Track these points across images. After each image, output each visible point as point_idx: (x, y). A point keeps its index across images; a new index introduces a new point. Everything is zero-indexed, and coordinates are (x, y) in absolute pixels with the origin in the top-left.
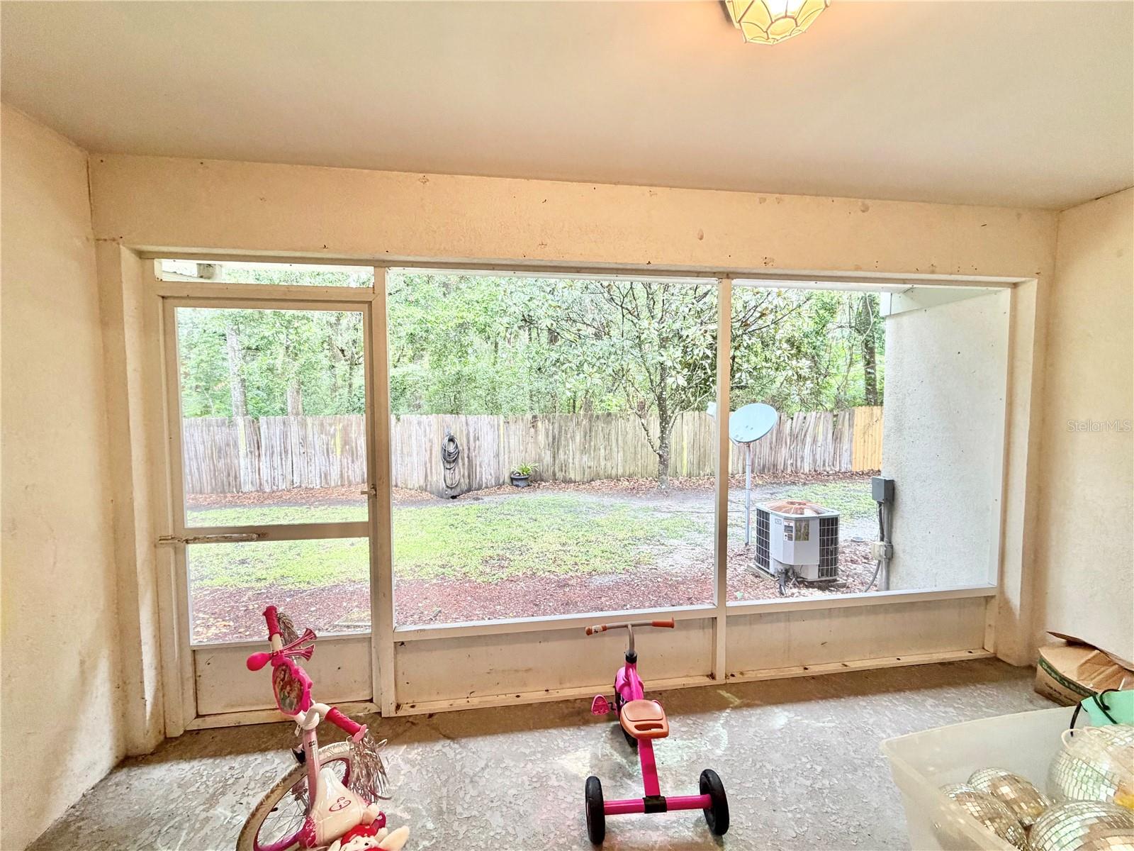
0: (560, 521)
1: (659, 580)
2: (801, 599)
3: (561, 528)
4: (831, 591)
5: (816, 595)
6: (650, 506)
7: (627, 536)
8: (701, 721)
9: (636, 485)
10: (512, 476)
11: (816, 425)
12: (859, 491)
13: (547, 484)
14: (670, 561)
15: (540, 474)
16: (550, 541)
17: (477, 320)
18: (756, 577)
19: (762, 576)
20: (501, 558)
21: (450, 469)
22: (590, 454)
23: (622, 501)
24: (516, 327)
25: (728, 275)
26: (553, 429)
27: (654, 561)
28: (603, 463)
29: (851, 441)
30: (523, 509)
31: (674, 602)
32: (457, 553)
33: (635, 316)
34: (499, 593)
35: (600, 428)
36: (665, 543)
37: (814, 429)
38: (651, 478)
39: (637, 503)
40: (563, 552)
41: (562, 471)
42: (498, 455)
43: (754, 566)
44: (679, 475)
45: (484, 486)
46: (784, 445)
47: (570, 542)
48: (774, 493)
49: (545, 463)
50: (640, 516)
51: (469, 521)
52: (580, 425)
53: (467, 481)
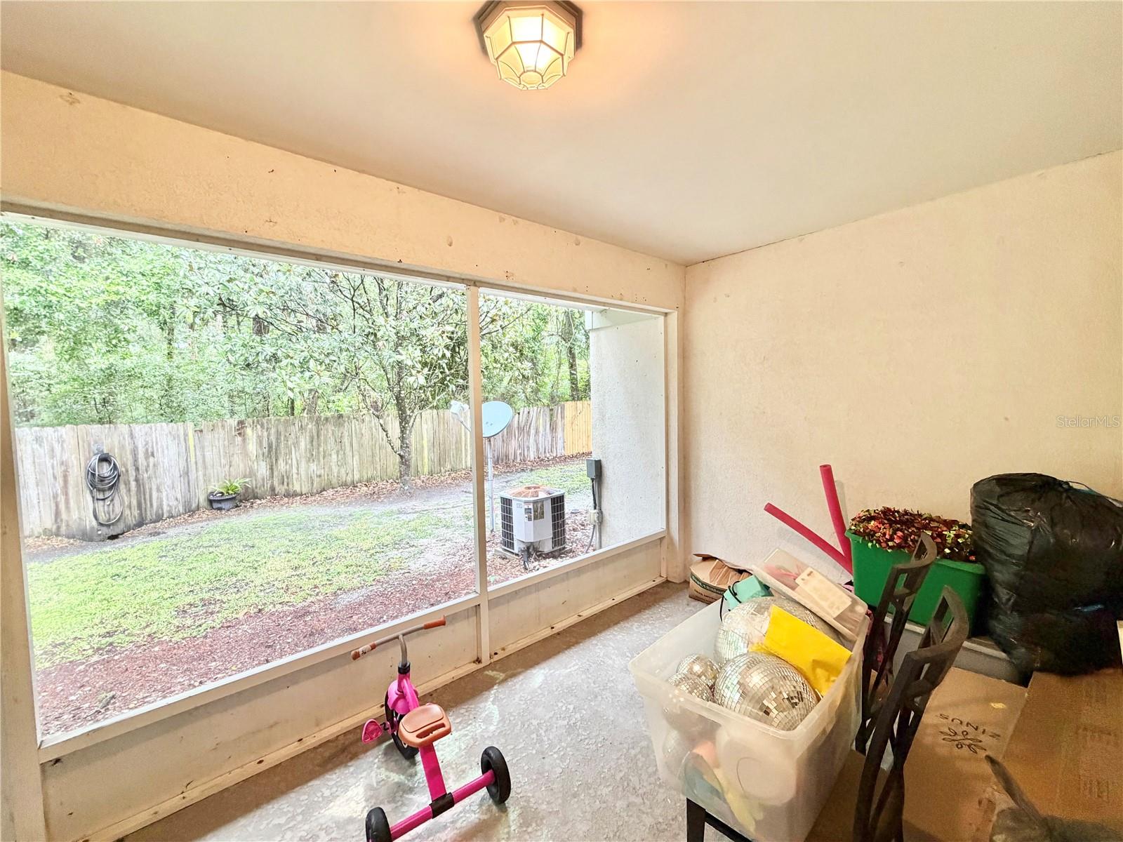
0: (287, 542)
1: (414, 582)
2: (542, 571)
3: (291, 550)
4: (562, 558)
5: (553, 564)
6: (394, 509)
7: (373, 545)
8: (473, 706)
9: (376, 489)
10: (211, 497)
11: (537, 419)
12: (572, 471)
13: (263, 501)
14: (422, 561)
15: (253, 490)
16: (276, 568)
17: (143, 298)
18: (503, 559)
19: (508, 557)
20: (206, 603)
21: (103, 500)
22: (319, 461)
23: (362, 508)
24: (210, 311)
25: (475, 283)
26: (269, 435)
27: (406, 565)
28: (335, 470)
29: (563, 431)
30: (232, 536)
31: (432, 601)
32: (132, 610)
33: (366, 311)
34: (211, 646)
35: (330, 432)
36: (415, 545)
37: (536, 422)
38: (391, 480)
39: (379, 509)
40: (296, 577)
41: (283, 483)
42: (187, 473)
43: (501, 550)
44: (420, 474)
45: (165, 516)
46: (513, 438)
47: (304, 564)
48: (508, 481)
49: (259, 476)
50: (385, 521)
51: (148, 565)
52: (305, 429)
53: (136, 512)
